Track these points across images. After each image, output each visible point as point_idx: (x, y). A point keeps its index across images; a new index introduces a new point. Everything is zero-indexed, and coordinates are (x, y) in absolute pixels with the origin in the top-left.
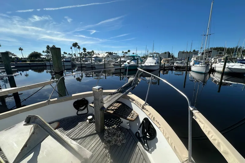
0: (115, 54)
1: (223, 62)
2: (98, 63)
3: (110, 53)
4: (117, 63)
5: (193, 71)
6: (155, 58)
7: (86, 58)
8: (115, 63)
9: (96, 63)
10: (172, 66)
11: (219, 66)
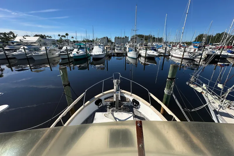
0: (49, 37)
1: (145, 50)
2: (36, 53)
3: (42, 37)
4: (63, 52)
5: (129, 57)
6: (101, 47)
7: (11, 46)
8: (61, 52)
9: (34, 53)
10: (114, 53)
11: (143, 53)
